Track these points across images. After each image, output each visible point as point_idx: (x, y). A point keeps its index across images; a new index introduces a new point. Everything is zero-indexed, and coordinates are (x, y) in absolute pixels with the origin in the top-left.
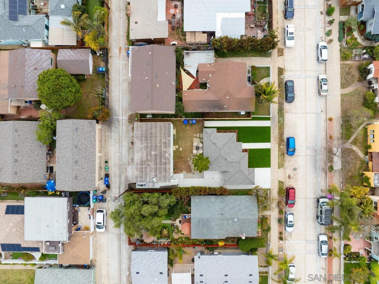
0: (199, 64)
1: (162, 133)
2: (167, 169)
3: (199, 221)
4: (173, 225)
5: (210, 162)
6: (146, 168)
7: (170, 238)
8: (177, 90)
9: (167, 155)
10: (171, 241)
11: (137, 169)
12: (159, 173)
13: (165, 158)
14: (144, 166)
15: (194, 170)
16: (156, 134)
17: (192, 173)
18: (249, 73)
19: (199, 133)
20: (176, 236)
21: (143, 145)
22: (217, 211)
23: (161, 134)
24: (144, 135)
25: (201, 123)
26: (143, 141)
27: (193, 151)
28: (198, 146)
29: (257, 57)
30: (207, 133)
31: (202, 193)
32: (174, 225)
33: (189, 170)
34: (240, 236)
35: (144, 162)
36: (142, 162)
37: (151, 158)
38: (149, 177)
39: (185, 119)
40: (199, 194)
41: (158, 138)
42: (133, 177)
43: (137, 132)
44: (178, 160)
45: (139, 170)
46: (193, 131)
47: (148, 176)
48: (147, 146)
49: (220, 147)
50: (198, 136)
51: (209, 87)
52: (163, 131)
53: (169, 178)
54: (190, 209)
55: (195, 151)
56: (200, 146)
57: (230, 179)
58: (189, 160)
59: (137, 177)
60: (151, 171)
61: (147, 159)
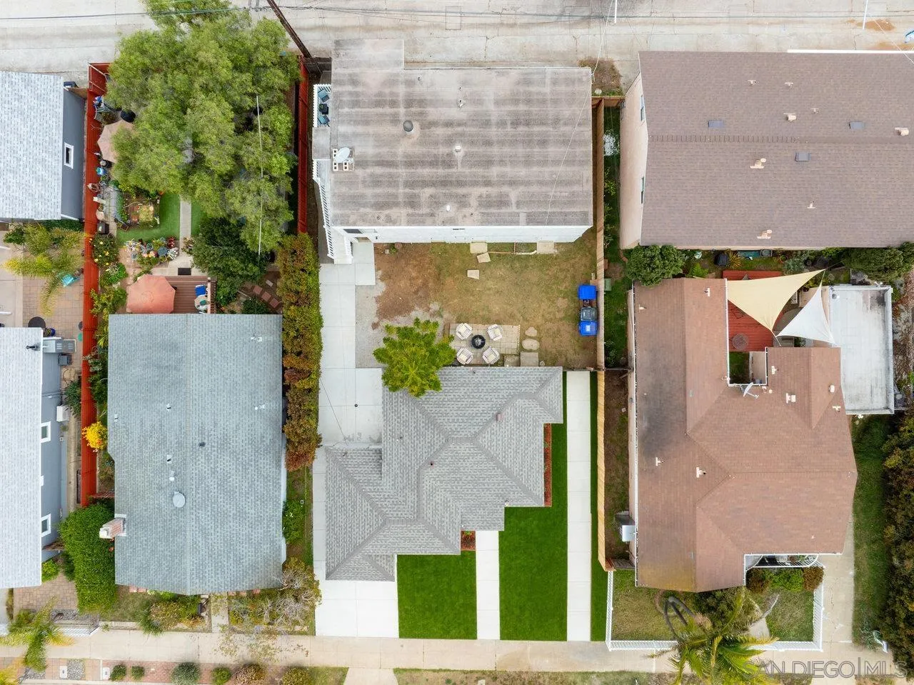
0: (838, 350)
1: (544, 189)
2: (387, 212)
3: (174, 347)
4: (171, 241)
5: (418, 395)
6: (395, 120)
7: (122, 233)
8: (722, 260)
9: (448, 208)
10: (111, 236)
11: (392, 81)
12: (372, 175)
13: (436, 203)
14: (402, 110)
15: (388, 328)
16: (544, 162)
17: (376, 320)
18: (792, 559)
19: (539, 350)
20: (129, 252)
21: (491, 107)
22: (215, 424)
23: (541, 183)
24: (535, 109)
25: (580, 358)
26: (512, 108)
27: (468, 323)
28: (486, 346)
29: (856, 589)
30: (544, 383)
31: (293, 361)
32: (169, 247)
33: (388, 308)
34: (116, 515)
35: (419, 109)
36: (422, 102)
37: (436, 143)
38: (356, 135)
39: (597, 293)
40: (289, 348)
41: (522, 172)
42: (358, 64)
43: (548, 81)
44: (431, 262)
45: (387, 91)
46: (549, 325)
47: (360, 129)
48: (487, 123)
49: (484, 440)
50: (528, 344)
51: (740, 392)
52: (552, 191)
53: (352, 218)
54: (233, 312)
55: (464, 331)
56: (486, 353)
57: (350, 478)
58: (429, 309)
59: (354, 81)
60: (379, 140)
61: (433, 124)
